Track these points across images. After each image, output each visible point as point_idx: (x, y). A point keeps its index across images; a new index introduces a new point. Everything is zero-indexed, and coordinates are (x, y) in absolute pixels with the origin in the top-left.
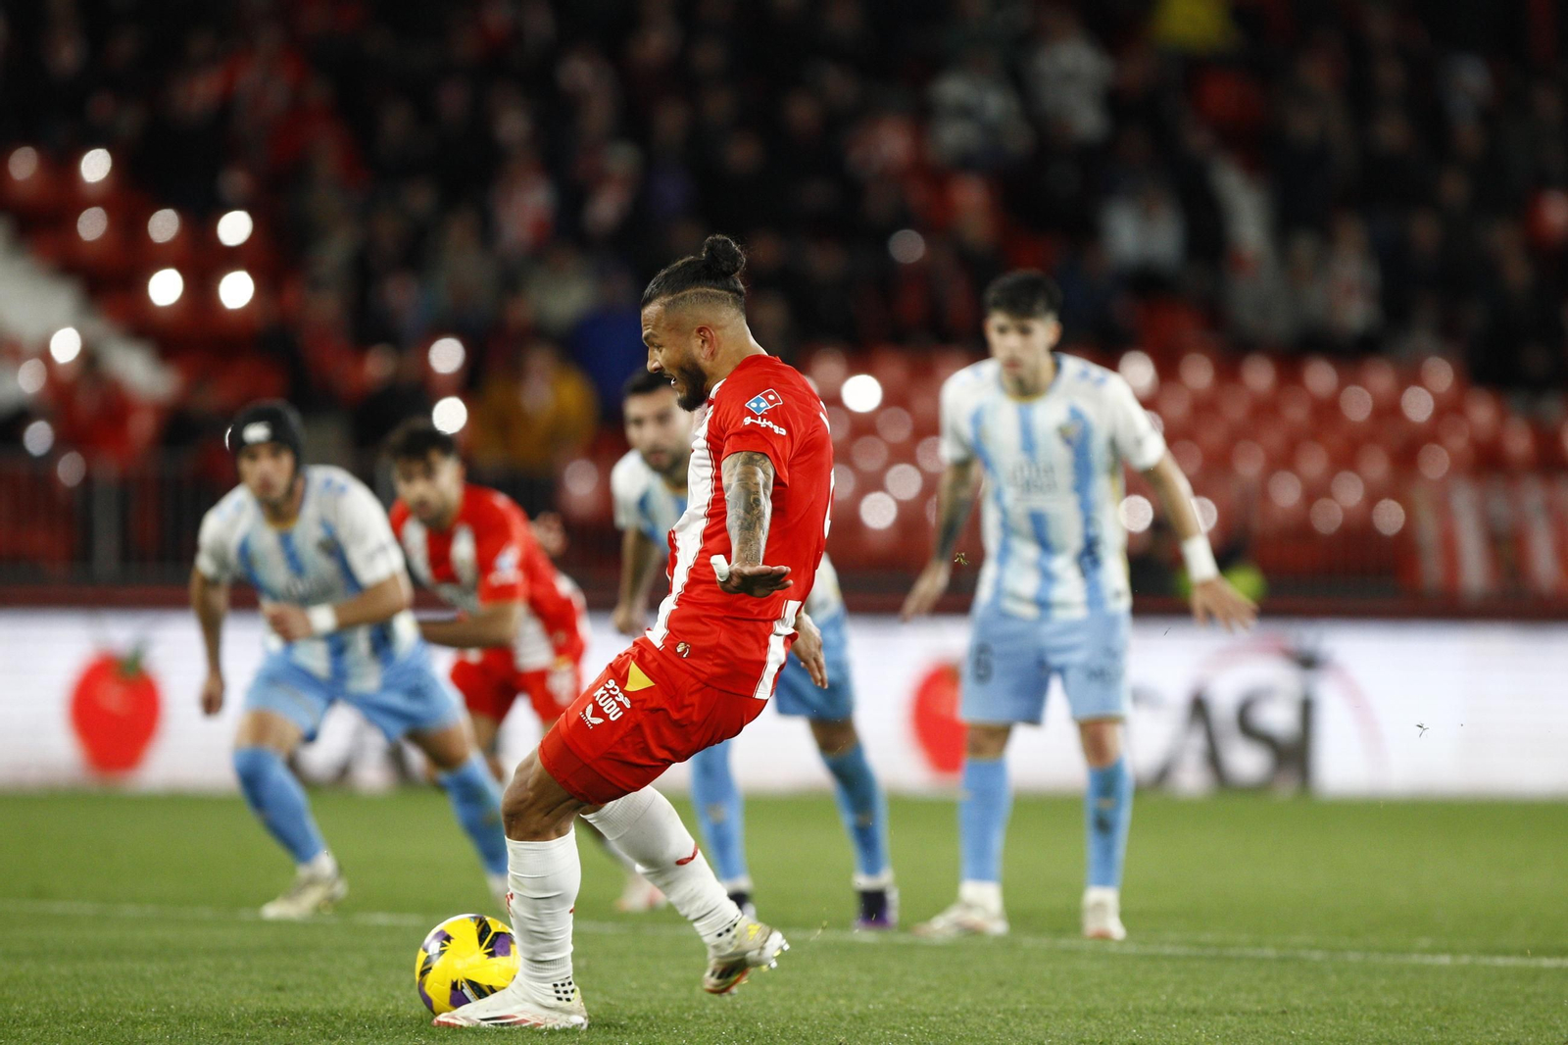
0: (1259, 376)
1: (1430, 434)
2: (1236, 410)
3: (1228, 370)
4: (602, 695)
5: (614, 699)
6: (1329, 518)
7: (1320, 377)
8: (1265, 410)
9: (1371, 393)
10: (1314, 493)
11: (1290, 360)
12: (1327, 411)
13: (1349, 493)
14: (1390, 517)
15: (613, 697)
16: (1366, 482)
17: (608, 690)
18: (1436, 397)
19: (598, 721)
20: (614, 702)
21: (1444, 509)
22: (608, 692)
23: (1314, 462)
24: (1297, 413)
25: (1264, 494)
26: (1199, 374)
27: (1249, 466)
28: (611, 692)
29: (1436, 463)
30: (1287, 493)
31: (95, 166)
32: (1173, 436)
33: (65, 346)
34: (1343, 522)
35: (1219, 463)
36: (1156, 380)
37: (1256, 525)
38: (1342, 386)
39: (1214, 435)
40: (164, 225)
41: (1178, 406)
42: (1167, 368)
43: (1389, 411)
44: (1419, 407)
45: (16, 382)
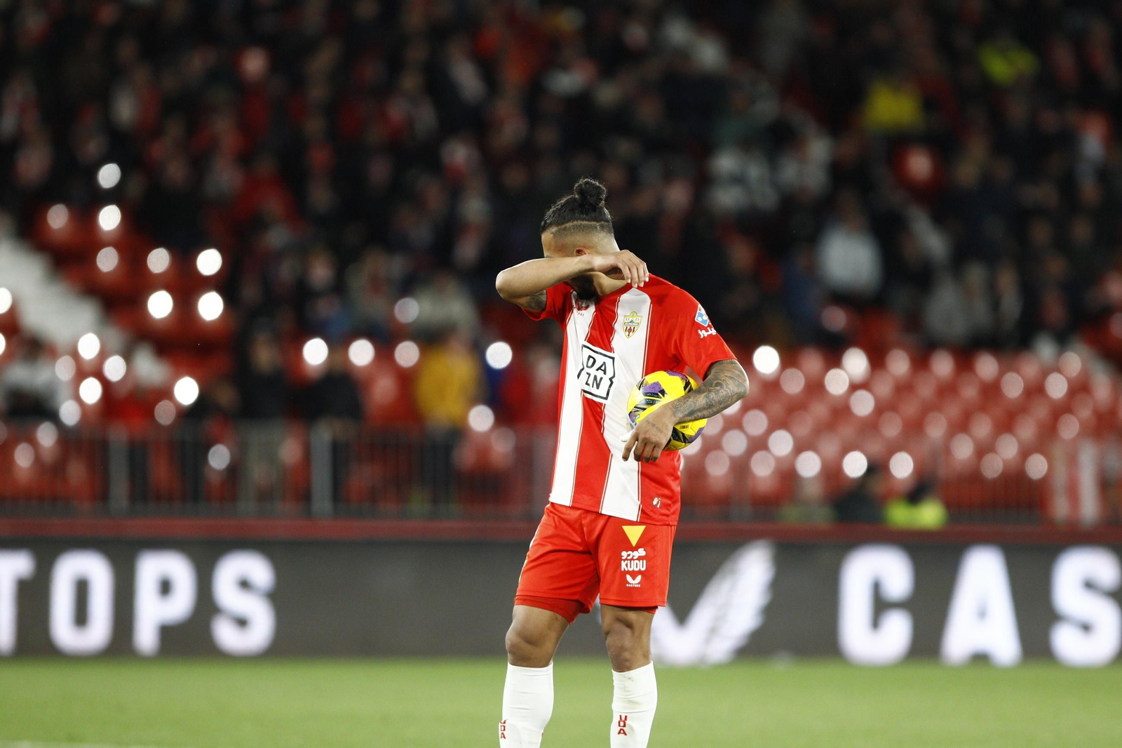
0: (943, 365)
1: (1061, 410)
2: (926, 390)
3: (921, 362)
4: (627, 565)
5: (634, 560)
6: (993, 467)
7: (987, 366)
8: (947, 390)
9: (1023, 378)
10: (983, 450)
11: (965, 355)
12: (991, 391)
13: (1008, 449)
14: (1037, 467)
15: (632, 559)
16: (1019, 442)
17: (626, 559)
18: (1070, 381)
19: (639, 578)
20: (636, 561)
21: (1073, 461)
22: (628, 560)
23: (983, 427)
24: (970, 392)
25: (947, 451)
26: (899, 364)
27: (936, 430)
28: (629, 558)
29: (1070, 428)
30: (963, 450)
31: (109, 218)
32: (881, 409)
33: (89, 347)
34: (1003, 470)
35: (915, 428)
36: (869, 368)
37: (942, 472)
38: (1002, 373)
39: (910, 408)
40: (159, 260)
41: (884, 388)
42: (877, 360)
43: (1036, 390)
44: (1057, 387)
45: (54, 373)
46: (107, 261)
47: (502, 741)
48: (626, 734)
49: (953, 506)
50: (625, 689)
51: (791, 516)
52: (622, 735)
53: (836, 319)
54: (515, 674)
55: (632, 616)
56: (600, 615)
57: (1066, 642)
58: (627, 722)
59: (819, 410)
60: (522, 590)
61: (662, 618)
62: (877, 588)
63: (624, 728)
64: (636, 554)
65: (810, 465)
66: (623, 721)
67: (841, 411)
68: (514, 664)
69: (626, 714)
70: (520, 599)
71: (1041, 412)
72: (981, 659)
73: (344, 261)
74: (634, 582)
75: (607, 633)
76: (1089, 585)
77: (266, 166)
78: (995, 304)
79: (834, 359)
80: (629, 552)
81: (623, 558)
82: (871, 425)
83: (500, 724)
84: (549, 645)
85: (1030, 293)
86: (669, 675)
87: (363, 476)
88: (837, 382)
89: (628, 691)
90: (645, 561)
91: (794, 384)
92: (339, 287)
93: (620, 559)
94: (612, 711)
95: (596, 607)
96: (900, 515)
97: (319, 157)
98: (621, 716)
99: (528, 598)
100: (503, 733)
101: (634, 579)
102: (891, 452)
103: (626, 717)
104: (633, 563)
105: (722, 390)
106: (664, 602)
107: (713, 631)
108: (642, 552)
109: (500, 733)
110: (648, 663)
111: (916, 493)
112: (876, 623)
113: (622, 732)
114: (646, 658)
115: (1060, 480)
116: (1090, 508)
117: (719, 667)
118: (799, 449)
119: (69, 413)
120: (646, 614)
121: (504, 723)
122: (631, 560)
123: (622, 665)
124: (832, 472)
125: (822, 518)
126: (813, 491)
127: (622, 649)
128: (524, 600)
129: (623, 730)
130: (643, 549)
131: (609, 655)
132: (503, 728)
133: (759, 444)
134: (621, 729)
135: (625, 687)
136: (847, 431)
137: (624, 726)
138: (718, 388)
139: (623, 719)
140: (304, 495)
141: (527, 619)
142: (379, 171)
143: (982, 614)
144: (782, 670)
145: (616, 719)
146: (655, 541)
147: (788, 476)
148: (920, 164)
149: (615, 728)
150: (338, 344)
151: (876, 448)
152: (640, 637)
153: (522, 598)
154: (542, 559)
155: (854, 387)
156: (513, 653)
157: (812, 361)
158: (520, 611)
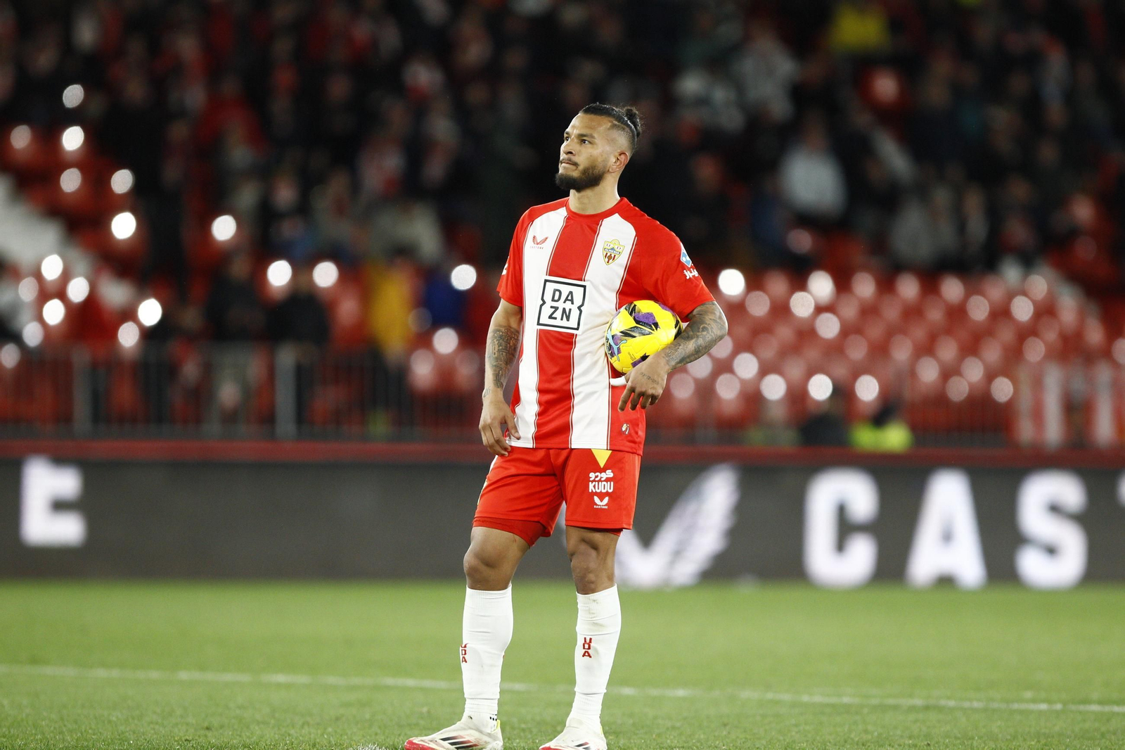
0: (909, 288)
1: (1027, 332)
2: (891, 312)
3: (886, 284)
4: (594, 486)
5: (602, 481)
6: (959, 390)
7: (952, 289)
8: (913, 313)
9: (988, 301)
10: (948, 373)
11: (930, 277)
12: (957, 313)
13: (974, 372)
14: (1003, 390)
15: (600, 481)
16: (985, 365)
17: (594, 481)
18: (1035, 304)
19: (606, 500)
20: (603, 483)
21: (1038, 384)
22: (595, 481)
23: (948, 350)
24: (935, 315)
25: (913, 373)
26: (865, 287)
27: (902, 352)
28: (597, 479)
29: (1035, 351)
30: (929, 373)
31: (73, 139)
32: (847, 331)
33: (52, 268)
34: (969, 393)
35: (880, 351)
36: (834, 289)
37: (907, 394)
38: (968, 295)
39: (875, 331)
40: (122, 181)
41: (850, 310)
42: (843, 283)
43: (1001, 313)
44: (1023, 310)
45: (17, 294)
46: (71, 181)
47: (463, 665)
48: (590, 657)
49: (918, 430)
50: (589, 611)
51: (755, 438)
52: (587, 658)
53: (802, 241)
54: (473, 598)
55: (598, 537)
56: (565, 536)
57: (1032, 565)
58: (592, 644)
59: (784, 333)
60: (480, 512)
61: (626, 542)
62: (842, 512)
63: (589, 651)
64: (604, 476)
65: (775, 388)
66: (588, 644)
67: (806, 333)
68: (472, 588)
69: (591, 637)
70: (479, 521)
71: (1006, 335)
72: (946, 582)
73: (309, 183)
74: (602, 503)
75: (572, 555)
76: (1055, 509)
77: (230, 87)
78: (962, 227)
79: (799, 282)
80: (597, 474)
81: (591, 479)
82: (836, 348)
83: (461, 648)
84: (508, 567)
85: (994, 215)
86: (633, 598)
87: (327, 398)
88: (802, 305)
89: (594, 614)
90: (612, 483)
91: (759, 306)
92: (303, 209)
93: (588, 480)
94: (576, 633)
95: (559, 529)
96: (866, 438)
97: (284, 78)
98: (585, 638)
99: (489, 520)
100: (464, 657)
101: (601, 501)
102: (856, 376)
103: (591, 639)
104: (601, 484)
105: (708, 335)
106: (629, 525)
107: (678, 554)
108: (609, 474)
109: (461, 657)
110: (612, 586)
111: (881, 416)
112: (841, 545)
113: (587, 654)
114: (611, 579)
115: (1025, 404)
116: (1054, 431)
117: (684, 589)
118: (764, 371)
119: (32, 335)
120: (612, 536)
121: (465, 647)
122: (598, 481)
123: (587, 588)
124: (798, 395)
125: (787, 440)
126: (778, 414)
127: (588, 571)
128: (483, 522)
129: (588, 652)
130: (610, 471)
131: (574, 577)
132: (464, 652)
133: (724, 367)
134: (585, 652)
135: (589, 610)
136: (813, 354)
137: (589, 648)
138: (705, 333)
139: (588, 641)
140: (268, 418)
141: (485, 540)
142: (339, 88)
143: (947, 537)
144: (746, 593)
145: (580, 642)
146: (623, 463)
147: (753, 398)
148: (886, 86)
149: (579, 650)
150: (302, 266)
151: (842, 371)
152: (605, 559)
153: (481, 519)
154: (503, 481)
155: (820, 309)
156: (470, 575)
157: (778, 284)
158: (478, 532)
